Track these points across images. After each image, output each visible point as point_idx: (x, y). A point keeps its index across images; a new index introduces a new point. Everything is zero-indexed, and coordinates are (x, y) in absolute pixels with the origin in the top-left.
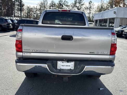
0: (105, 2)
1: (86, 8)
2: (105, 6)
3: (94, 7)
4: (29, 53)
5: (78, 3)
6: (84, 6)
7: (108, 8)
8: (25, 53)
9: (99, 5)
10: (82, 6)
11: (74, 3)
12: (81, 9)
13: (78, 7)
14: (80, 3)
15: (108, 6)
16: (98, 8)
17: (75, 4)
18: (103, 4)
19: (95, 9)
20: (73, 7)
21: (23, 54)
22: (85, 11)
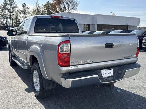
0: (41, 5)
1: (20, 11)
2: (41, 10)
3: (30, 10)
4: (76, 66)
5: (9, 5)
6: (17, 9)
7: (44, 12)
8: (72, 67)
9: (35, 8)
10: (14, 9)
11: (3, 4)
12: (13, 12)
13: (9, 9)
14: (11, 5)
15: (45, 10)
16: (33, 12)
17: (5, 6)
18: (39, 8)
19: (30, 13)
20: (3, 10)
21: (71, 68)
22: (19, 15)
